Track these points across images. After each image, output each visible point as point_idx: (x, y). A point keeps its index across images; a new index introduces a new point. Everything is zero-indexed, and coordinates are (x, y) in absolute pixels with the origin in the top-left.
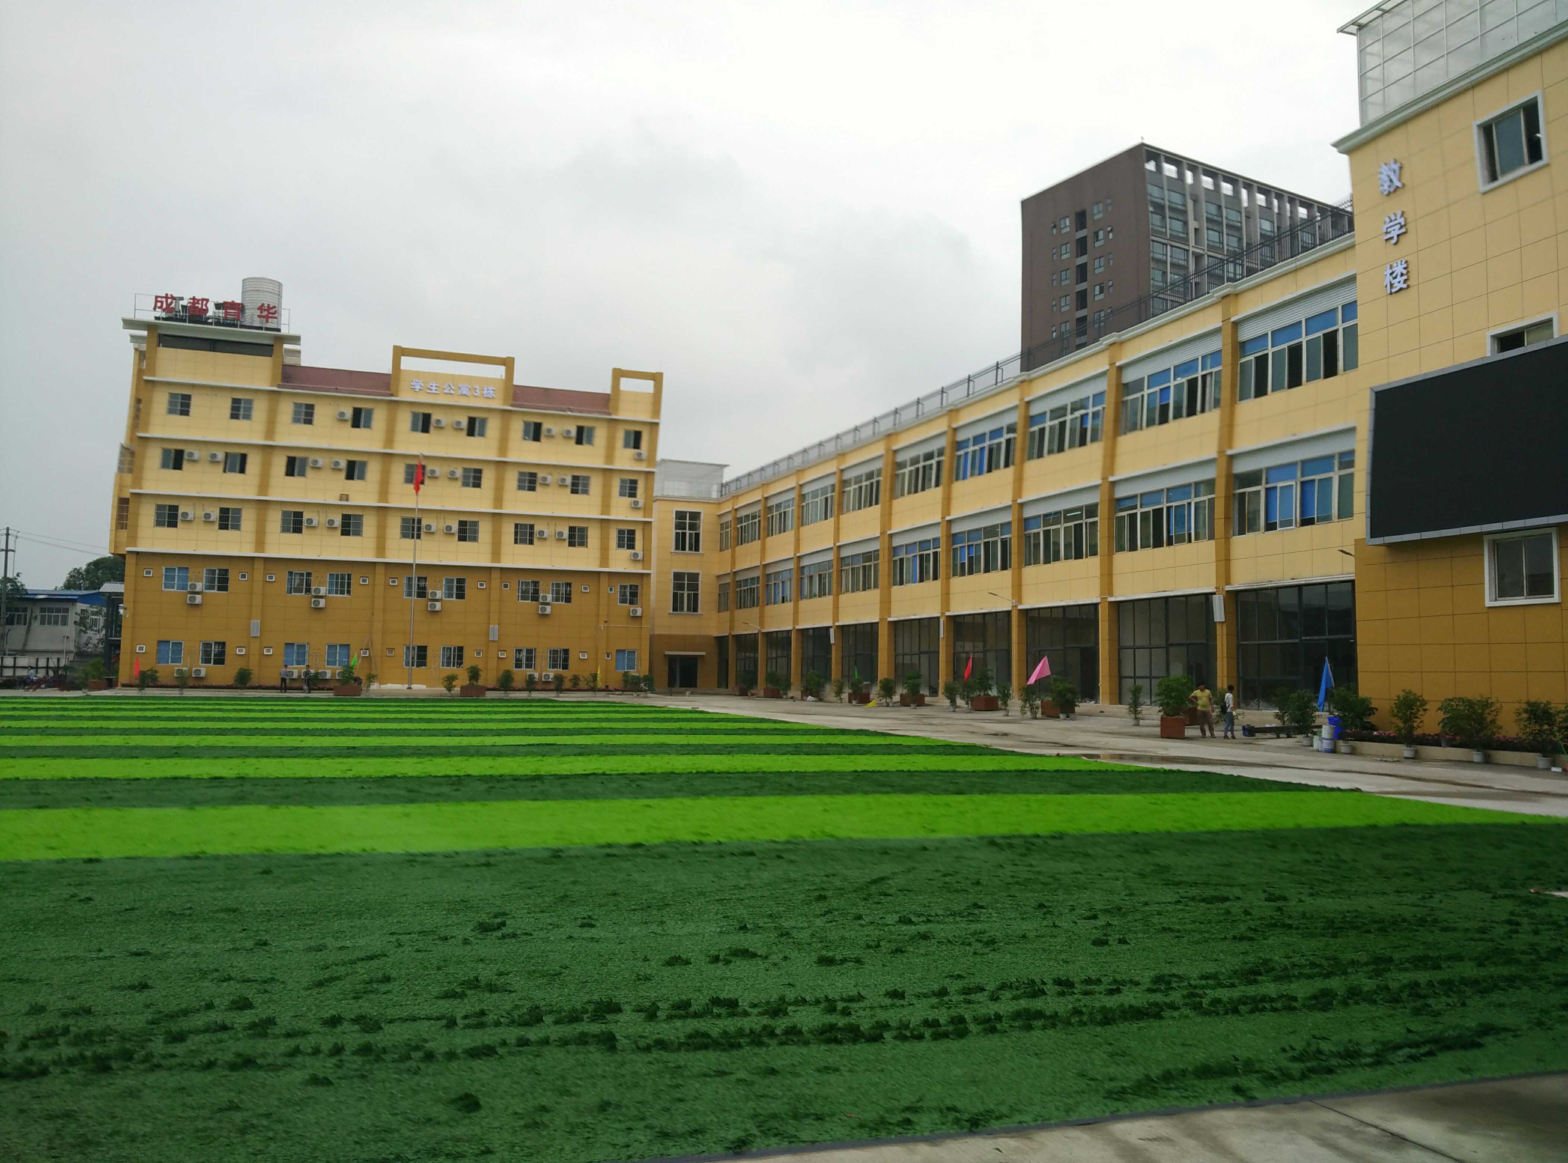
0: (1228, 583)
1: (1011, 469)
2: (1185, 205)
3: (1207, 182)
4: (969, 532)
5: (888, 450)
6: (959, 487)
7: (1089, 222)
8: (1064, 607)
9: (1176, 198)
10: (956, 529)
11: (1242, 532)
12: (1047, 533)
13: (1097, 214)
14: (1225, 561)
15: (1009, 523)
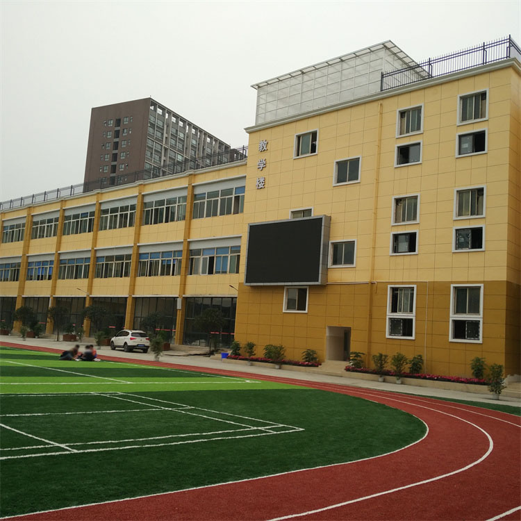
0: (184, 294)
1: (92, 233)
2: (163, 126)
3: (174, 119)
4: (69, 260)
5: (29, 214)
6: (65, 238)
7: (121, 124)
8: (111, 298)
9: (160, 123)
10: (62, 257)
11: (191, 274)
12: (107, 265)
13: (126, 121)
14: (184, 285)
15: (90, 258)
